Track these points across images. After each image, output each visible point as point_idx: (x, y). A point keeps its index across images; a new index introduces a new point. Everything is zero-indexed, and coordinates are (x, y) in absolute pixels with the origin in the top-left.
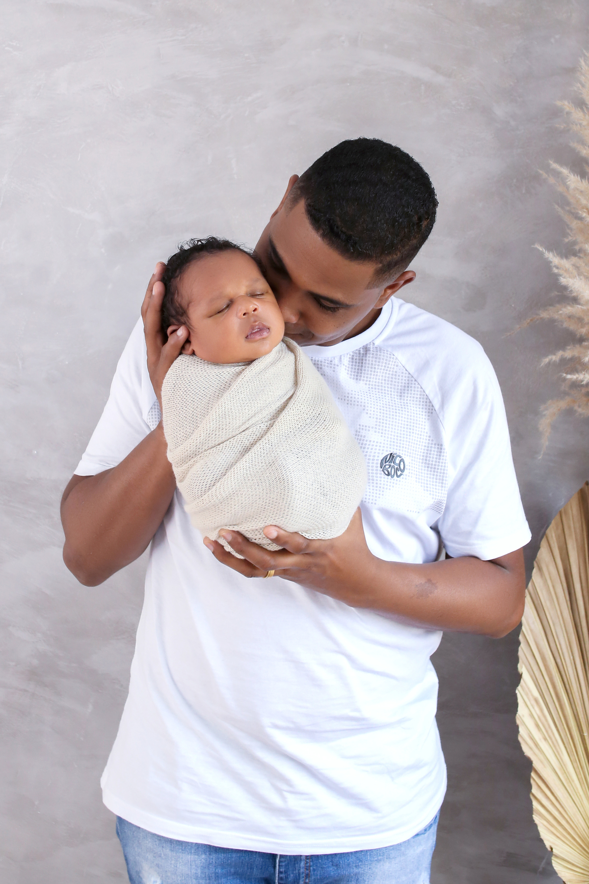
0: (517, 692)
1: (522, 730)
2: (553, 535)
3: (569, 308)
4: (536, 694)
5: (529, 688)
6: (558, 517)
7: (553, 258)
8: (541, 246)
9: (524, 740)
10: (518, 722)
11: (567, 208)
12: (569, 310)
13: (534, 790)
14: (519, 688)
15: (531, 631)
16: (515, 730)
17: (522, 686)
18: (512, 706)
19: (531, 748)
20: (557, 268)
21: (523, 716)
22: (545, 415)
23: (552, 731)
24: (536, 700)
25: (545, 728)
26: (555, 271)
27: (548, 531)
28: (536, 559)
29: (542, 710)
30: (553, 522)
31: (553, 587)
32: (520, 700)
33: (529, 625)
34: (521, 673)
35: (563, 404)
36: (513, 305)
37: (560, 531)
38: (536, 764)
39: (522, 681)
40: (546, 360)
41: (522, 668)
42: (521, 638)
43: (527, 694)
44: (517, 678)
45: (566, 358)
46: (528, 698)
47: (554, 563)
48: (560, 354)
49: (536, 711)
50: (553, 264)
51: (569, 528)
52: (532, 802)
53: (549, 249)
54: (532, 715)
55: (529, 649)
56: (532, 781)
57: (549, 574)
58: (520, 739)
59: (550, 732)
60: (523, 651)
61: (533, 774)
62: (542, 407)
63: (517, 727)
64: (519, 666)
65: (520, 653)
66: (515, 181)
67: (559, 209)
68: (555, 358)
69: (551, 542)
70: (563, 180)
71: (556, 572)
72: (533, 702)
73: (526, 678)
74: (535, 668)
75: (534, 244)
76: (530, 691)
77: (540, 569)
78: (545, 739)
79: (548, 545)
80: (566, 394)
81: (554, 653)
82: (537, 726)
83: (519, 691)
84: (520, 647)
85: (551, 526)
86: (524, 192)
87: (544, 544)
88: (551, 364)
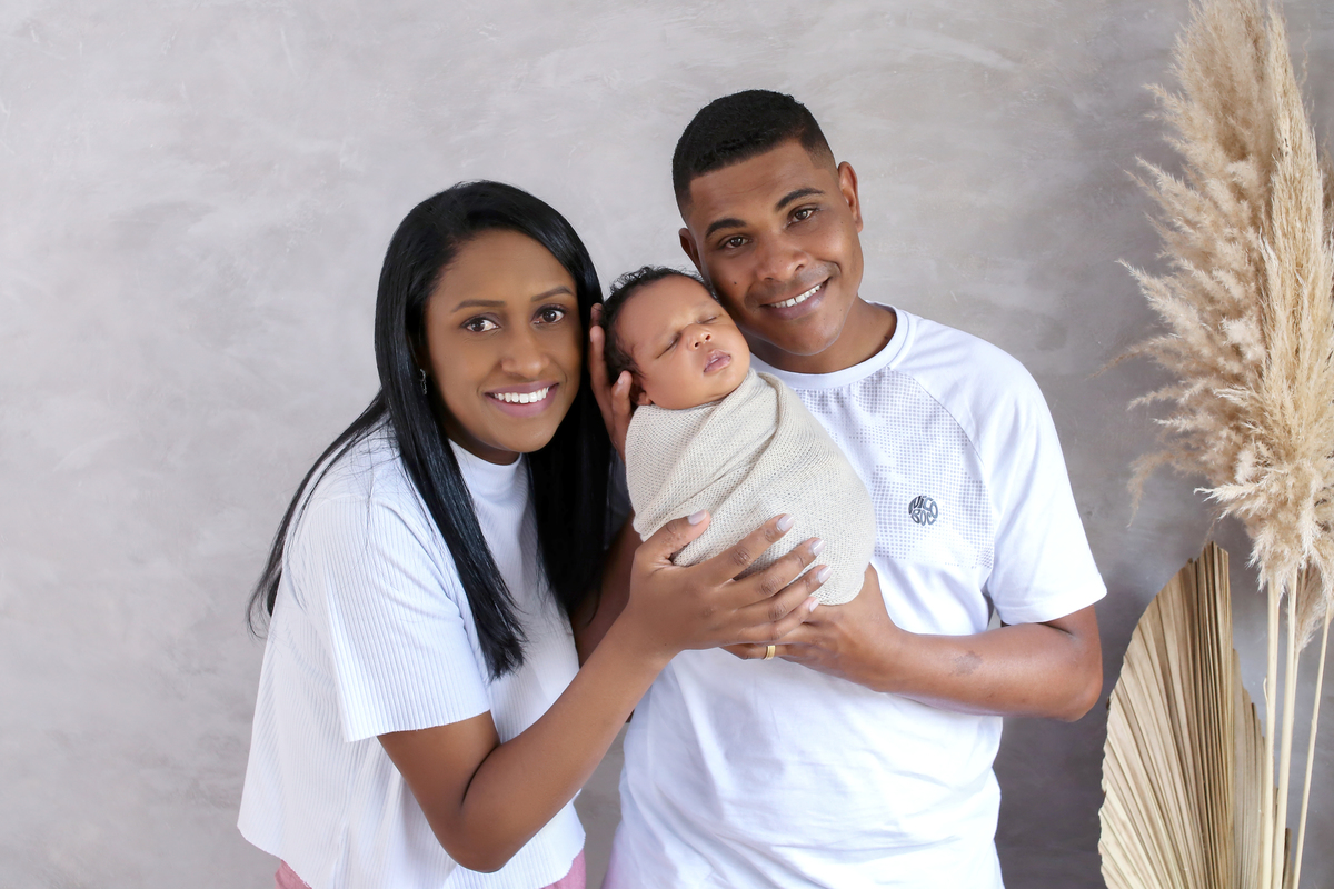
0: (1099, 814)
1: (1105, 860)
2: (1148, 624)
3: (1162, 338)
4: (1124, 817)
5: (1114, 810)
6: (1154, 602)
7: (1144, 279)
8: (1126, 260)
9: (1108, 873)
10: (1101, 850)
11: (1161, 218)
12: (1161, 341)
14: (1102, 808)
15: (1119, 740)
16: (1097, 860)
17: (1105, 808)
18: (1095, 830)
19: (1116, 883)
20: (1147, 289)
22: (1134, 473)
23: (1143, 863)
24: (1124, 825)
25: (1135, 860)
26: (1144, 292)
27: (1141, 620)
28: (1126, 654)
29: (1131, 838)
30: (1148, 609)
31: (1148, 688)
32: (1103, 825)
33: (1116, 733)
34: (1104, 791)
35: (1156, 459)
36: (1099, 343)
37: (1156, 621)
39: (1106, 801)
40: (1134, 403)
41: (1106, 785)
42: (1106, 748)
43: (1112, 817)
44: (1099, 797)
45: (1159, 401)
46: (1114, 822)
47: (1148, 660)
48: (1152, 395)
49: (1123, 840)
50: (1140, 284)
51: (1168, 615)
53: (1136, 265)
54: (1118, 843)
55: (1115, 762)
57: (1143, 672)
58: (1103, 871)
59: (1141, 865)
60: (1108, 765)
62: (1131, 464)
63: (1100, 858)
64: (1102, 783)
65: (1105, 767)
66: (1100, 188)
67: (1152, 220)
68: (1146, 400)
69: (1145, 634)
70: (1152, 180)
71: (1151, 671)
72: (1120, 828)
73: (1111, 798)
74: (1123, 786)
75: (1117, 259)
76: (1117, 813)
77: (1131, 665)
78: (1135, 873)
80: (1161, 447)
81: (1147, 768)
82: (1125, 856)
83: (1102, 812)
84: (1104, 761)
85: (1145, 613)
86: (1112, 202)
87: (1136, 634)
88: (1141, 408)
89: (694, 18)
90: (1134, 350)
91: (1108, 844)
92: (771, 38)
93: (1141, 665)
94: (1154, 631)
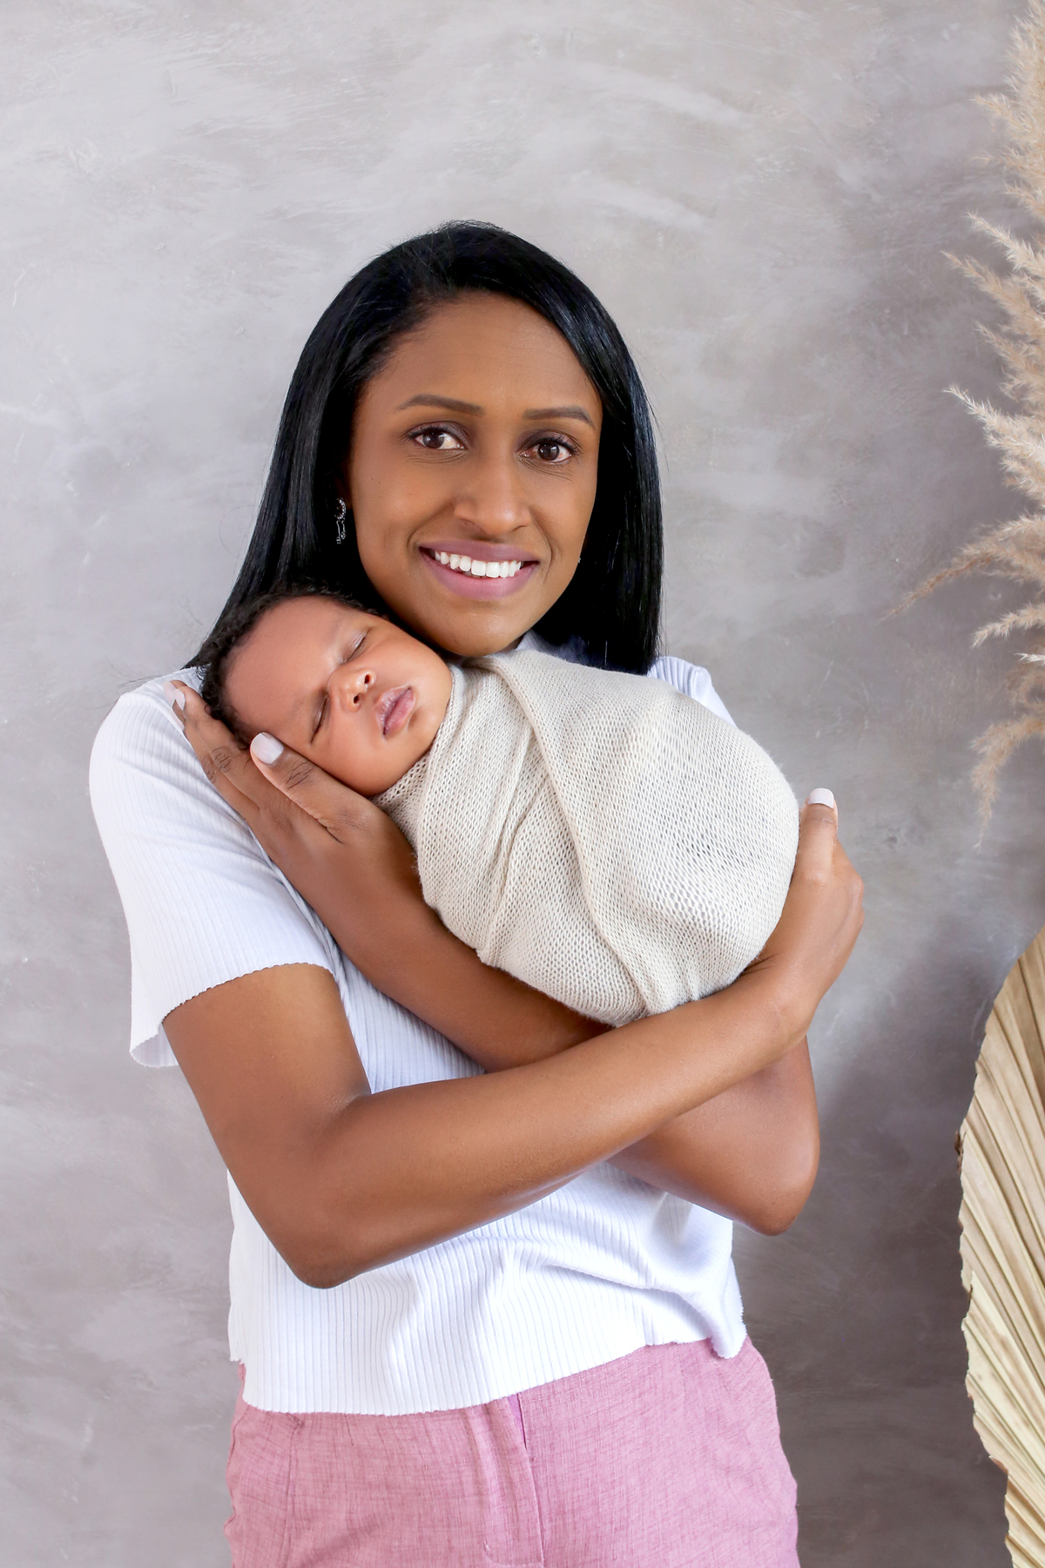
0: (963, 1328)
1: (979, 1407)
2: (1009, 1009)
4: (1003, 1330)
5: (987, 1320)
6: (1015, 972)
7: (991, 418)
8: (962, 389)
9: (985, 1427)
10: (971, 1391)
13: (1015, 1532)
14: (968, 1319)
15: (983, 1202)
16: (966, 1407)
17: (972, 1316)
18: (957, 1358)
19: (1000, 1444)
20: (997, 436)
21: (980, 1377)
22: (983, 755)
24: (1004, 1344)
26: (993, 442)
27: (998, 1002)
28: (980, 1057)
29: (1016, 1365)
30: (1007, 983)
31: (1018, 1111)
32: (971, 1346)
33: (976, 1191)
34: (969, 1289)
35: (1018, 730)
36: (897, 560)
37: (1022, 999)
38: (1015, 1476)
39: (972, 1304)
40: (982, 634)
41: (971, 1278)
42: (962, 1217)
43: (984, 1333)
44: (962, 1300)
45: (1023, 627)
46: (987, 1339)
47: (1015, 1065)
48: (1011, 618)
49: (1005, 1366)
50: (987, 429)
52: (1010, 1557)
53: (978, 398)
54: (997, 1376)
55: (980, 1239)
56: (1008, 1513)
57: (1008, 1086)
58: (977, 1425)
59: (1035, 1407)
60: (968, 1246)
61: (1009, 1498)
62: (975, 743)
63: (970, 1402)
64: (963, 1274)
65: (964, 1250)
66: (887, 311)
67: (990, 334)
68: (1001, 628)
69: (1007, 1024)
71: (1022, 1081)
72: (998, 1348)
73: (981, 1299)
74: (996, 1277)
75: (947, 386)
76: (991, 1325)
77: (989, 1076)
78: (1028, 1423)
79: (999, 1027)
80: (1022, 710)
81: (1029, 1245)
82: (1009, 1396)
83: (968, 1324)
84: (962, 1237)
85: (1003, 991)
86: (906, 333)
87: (991, 1025)
88: (992, 640)
89: (217, 50)
90: (971, 551)
91: (980, 1376)
92: (344, 80)
93: (1003, 1075)
94: (1020, 1021)
